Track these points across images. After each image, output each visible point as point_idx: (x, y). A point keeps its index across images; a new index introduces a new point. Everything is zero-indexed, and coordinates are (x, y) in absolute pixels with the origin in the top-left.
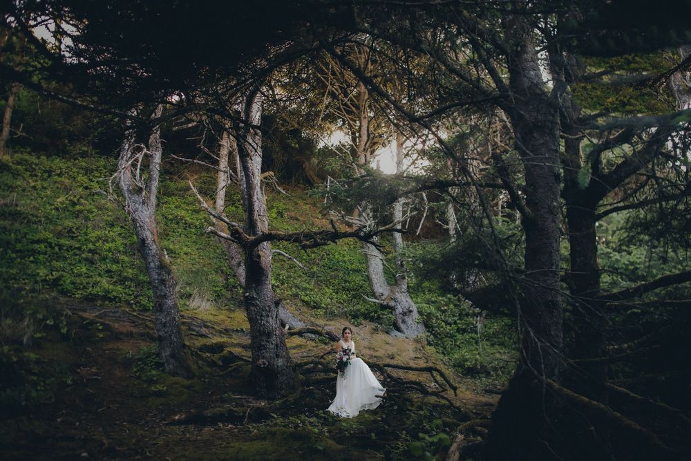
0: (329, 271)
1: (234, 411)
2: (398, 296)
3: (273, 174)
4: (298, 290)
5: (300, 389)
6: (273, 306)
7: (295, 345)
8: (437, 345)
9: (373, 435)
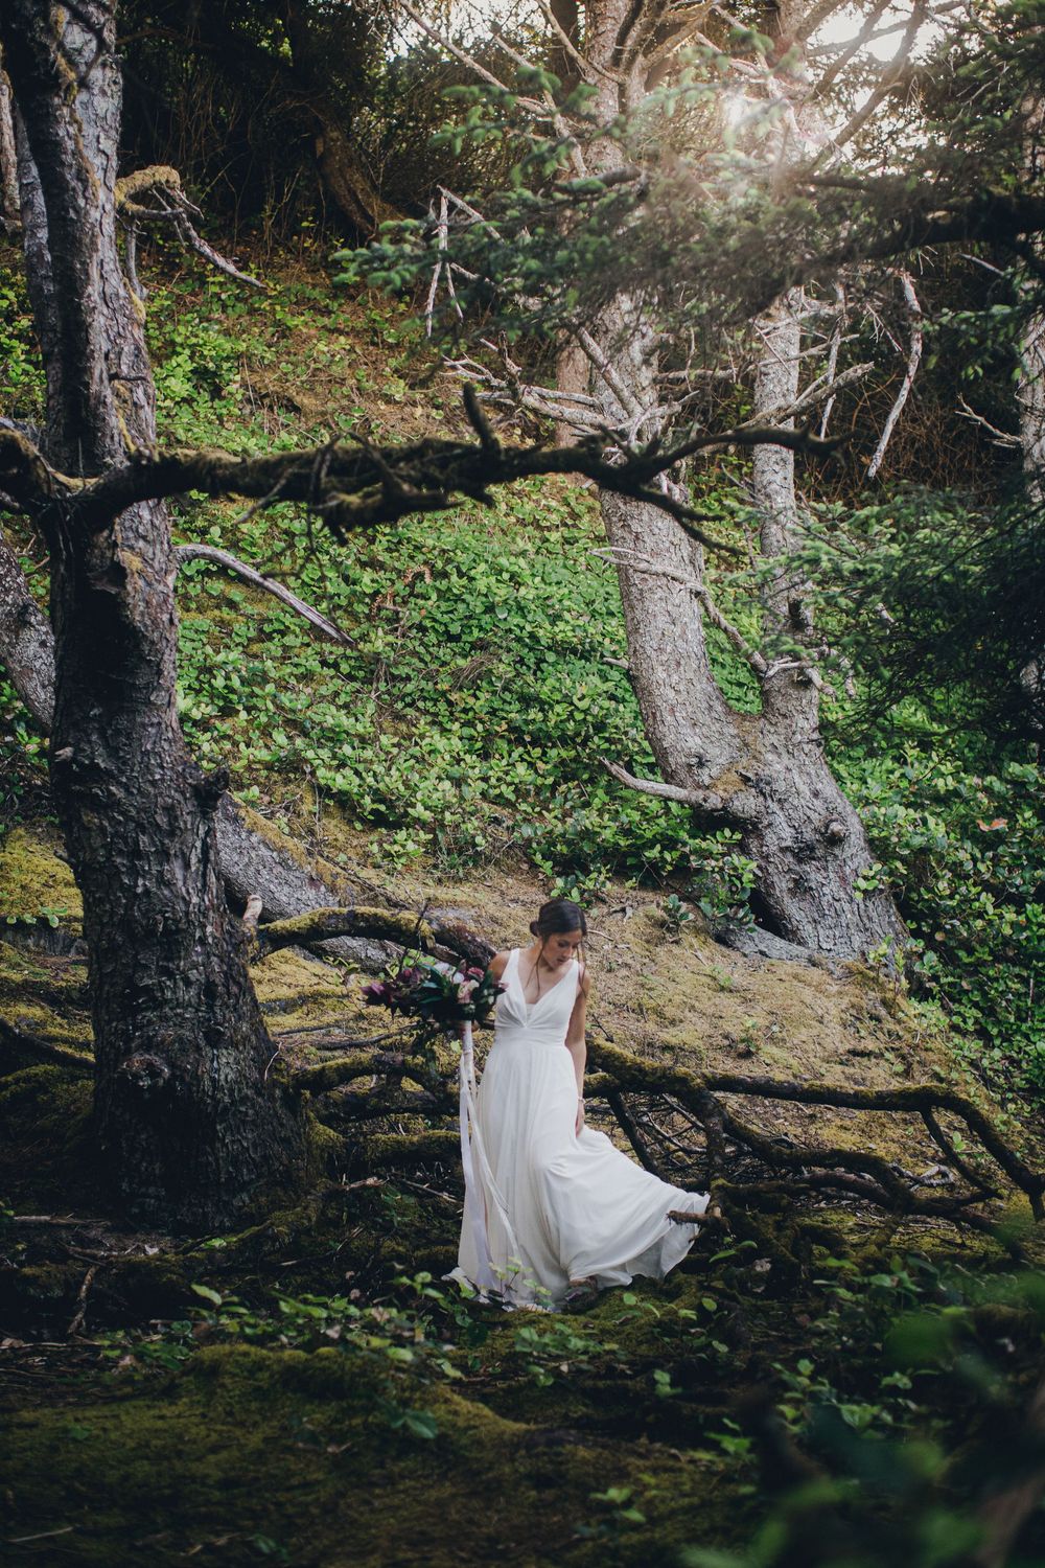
0: (444, 653)
1: (27, 1279)
2: (776, 766)
3: (175, 176)
4: (299, 742)
5: (323, 1184)
6: (187, 808)
7: (291, 993)
8: (952, 996)
9: (662, 1377)
